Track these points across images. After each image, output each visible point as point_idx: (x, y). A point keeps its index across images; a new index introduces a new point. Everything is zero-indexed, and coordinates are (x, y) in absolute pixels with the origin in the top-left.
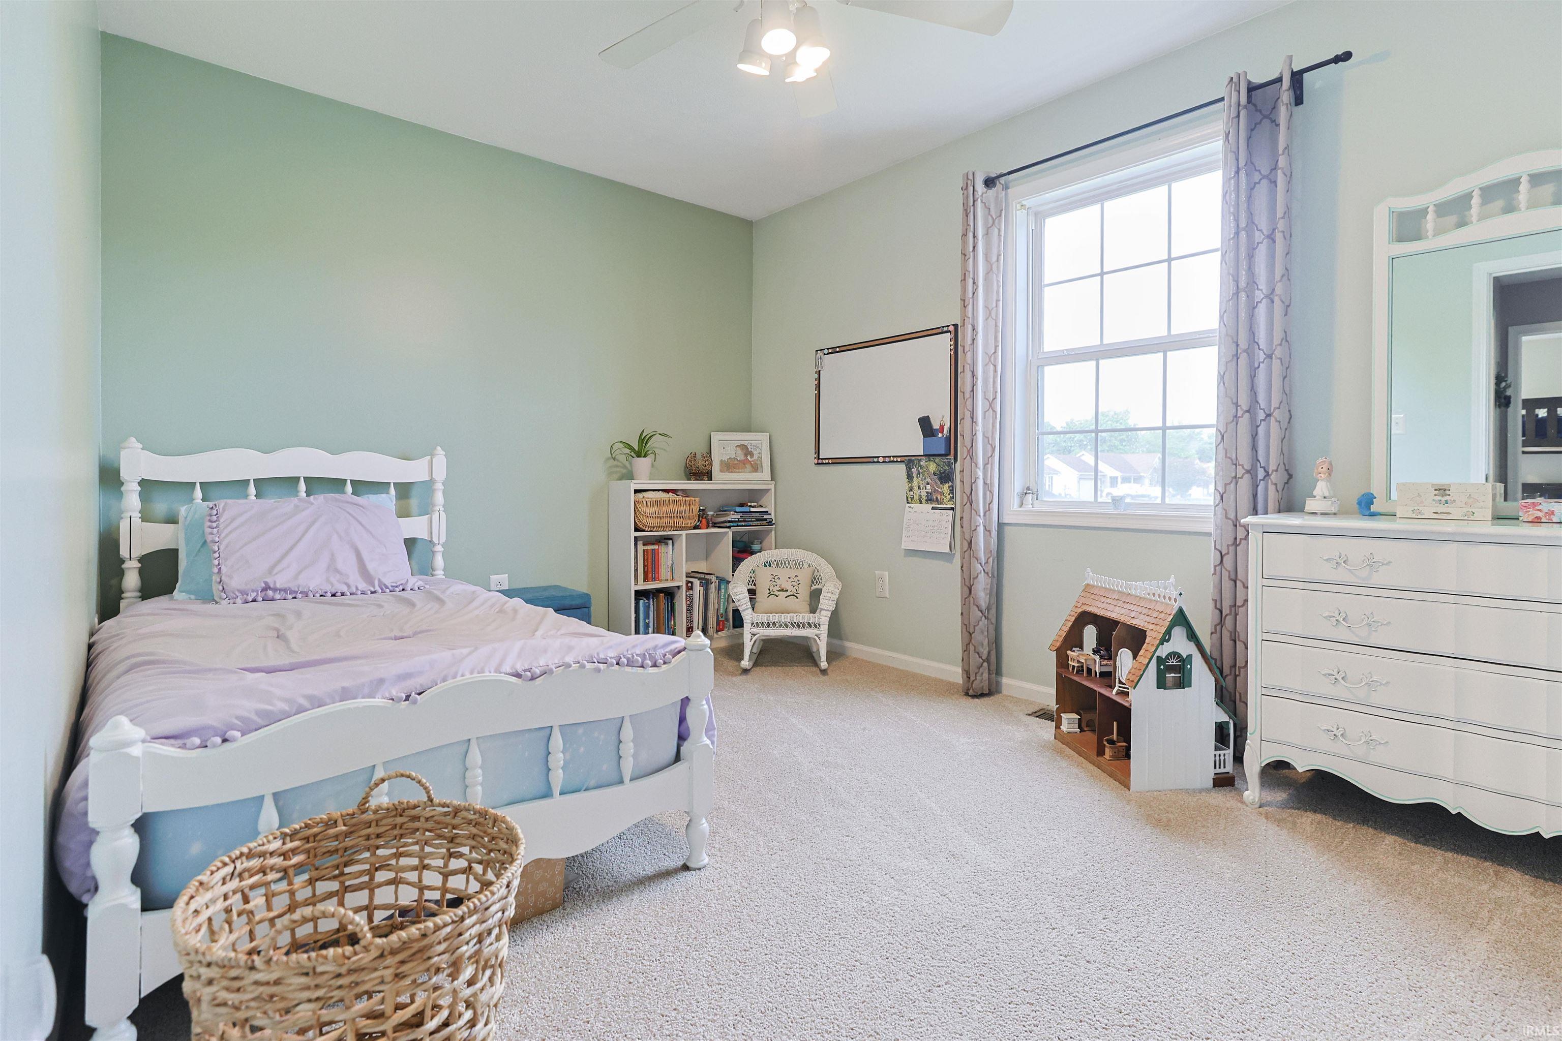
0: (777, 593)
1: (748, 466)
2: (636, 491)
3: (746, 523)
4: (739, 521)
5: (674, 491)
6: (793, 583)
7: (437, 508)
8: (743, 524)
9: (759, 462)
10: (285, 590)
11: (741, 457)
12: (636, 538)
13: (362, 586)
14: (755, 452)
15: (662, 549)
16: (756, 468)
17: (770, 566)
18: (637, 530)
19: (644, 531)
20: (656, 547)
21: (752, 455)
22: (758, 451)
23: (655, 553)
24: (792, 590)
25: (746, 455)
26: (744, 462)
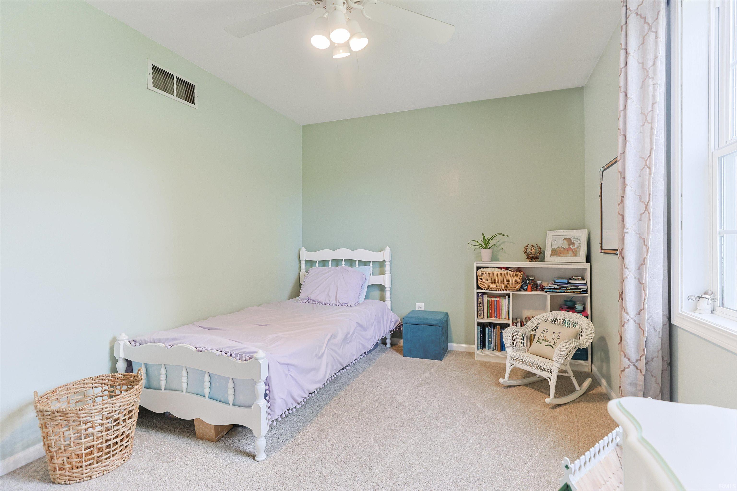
0: (541, 341)
1: (570, 252)
2: (478, 268)
3: (561, 291)
4: (554, 289)
5: (507, 268)
6: (554, 337)
7: (386, 273)
8: (558, 290)
9: (578, 250)
10: (313, 300)
11: (566, 246)
12: (478, 293)
13: (334, 302)
14: (576, 243)
15: (502, 300)
16: (575, 254)
17: (555, 322)
18: (478, 288)
19: (482, 289)
20: (497, 299)
21: (574, 244)
22: (579, 242)
23: (497, 303)
24: (551, 341)
25: (569, 245)
26: (568, 250)
